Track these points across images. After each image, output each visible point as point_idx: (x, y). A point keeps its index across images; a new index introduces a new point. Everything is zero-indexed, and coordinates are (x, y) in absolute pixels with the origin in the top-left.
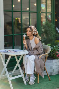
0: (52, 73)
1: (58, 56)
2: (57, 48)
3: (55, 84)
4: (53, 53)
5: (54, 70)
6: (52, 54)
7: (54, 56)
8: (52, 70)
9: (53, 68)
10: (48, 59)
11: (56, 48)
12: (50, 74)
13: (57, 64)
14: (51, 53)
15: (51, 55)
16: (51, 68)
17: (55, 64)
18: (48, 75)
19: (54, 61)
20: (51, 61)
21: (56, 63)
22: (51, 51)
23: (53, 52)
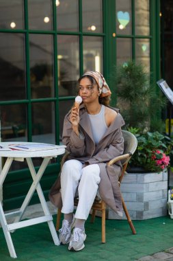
0: (140, 214)
1: (160, 162)
2: (157, 141)
3: (144, 245)
4: (145, 155)
5: (147, 205)
6: (142, 156)
7: (147, 163)
8: (143, 204)
9: (145, 199)
10: (129, 172)
11: (154, 139)
12: (135, 216)
13: (157, 185)
14: (139, 154)
15: (139, 159)
16: (140, 198)
17: (152, 186)
18: (128, 220)
19: (149, 178)
20: (139, 178)
21: (155, 183)
22: (140, 148)
23: (144, 151)
